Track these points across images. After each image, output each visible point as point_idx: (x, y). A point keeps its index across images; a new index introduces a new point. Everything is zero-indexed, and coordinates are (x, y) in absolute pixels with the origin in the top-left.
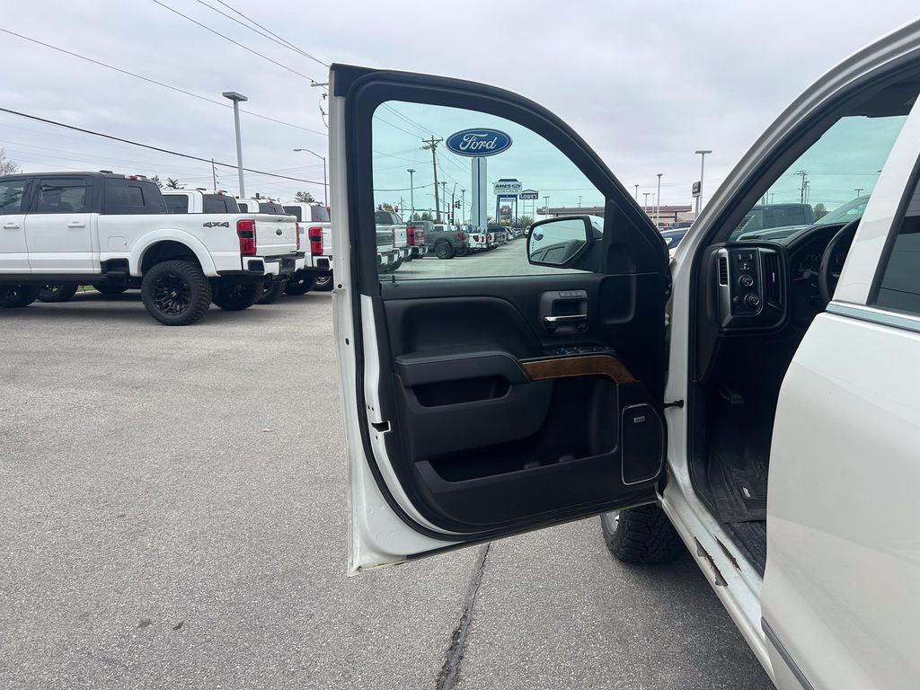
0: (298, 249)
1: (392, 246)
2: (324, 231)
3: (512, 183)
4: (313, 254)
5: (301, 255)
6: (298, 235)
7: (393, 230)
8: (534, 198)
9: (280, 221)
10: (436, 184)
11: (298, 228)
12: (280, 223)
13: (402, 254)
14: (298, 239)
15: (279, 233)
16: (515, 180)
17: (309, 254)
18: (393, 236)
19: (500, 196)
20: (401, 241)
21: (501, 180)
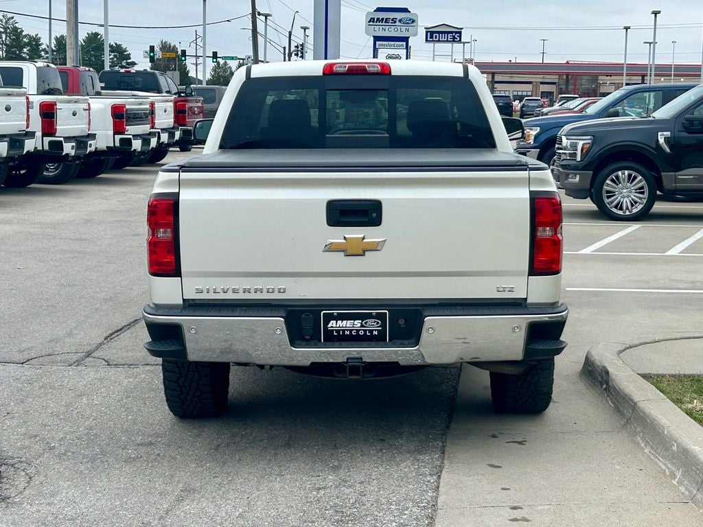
0: (27, 127)
1: (149, 126)
2: (59, 106)
3: (399, 16)
4: (44, 135)
5: (31, 135)
6: (28, 111)
7: (152, 104)
8: (454, 40)
9: (9, 95)
10: (254, 14)
11: (28, 103)
12: (8, 97)
13: (165, 138)
14: (28, 116)
15: (8, 109)
16: (405, 10)
17: (39, 134)
18: (152, 112)
19: (377, 39)
20: (165, 118)
21: (379, 10)
